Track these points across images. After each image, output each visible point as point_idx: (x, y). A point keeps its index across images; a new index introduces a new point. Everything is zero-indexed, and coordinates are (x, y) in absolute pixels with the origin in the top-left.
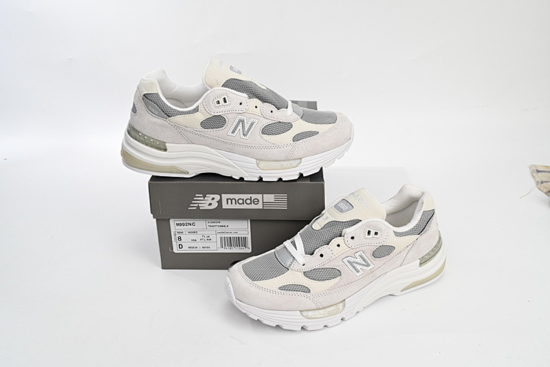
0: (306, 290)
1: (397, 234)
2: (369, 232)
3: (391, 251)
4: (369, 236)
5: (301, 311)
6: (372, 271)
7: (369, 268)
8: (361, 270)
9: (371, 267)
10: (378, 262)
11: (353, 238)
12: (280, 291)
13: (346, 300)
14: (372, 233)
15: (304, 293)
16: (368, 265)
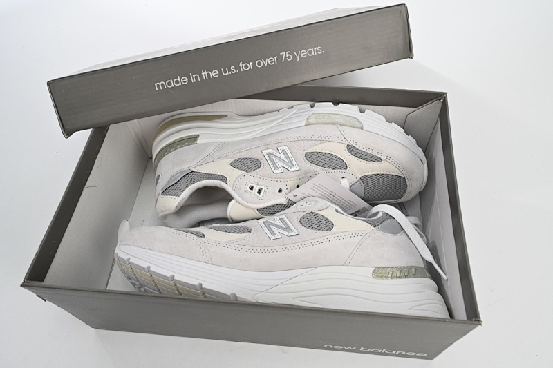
0: (352, 149)
1: (224, 179)
2: (259, 192)
3: (235, 161)
4: (261, 187)
5: (362, 129)
6: (266, 146)
7: (269, 151)
8: (280, 151)
9: (266, 151)
10: (255, 154)
11: (280, 191)
12: (382, 158)
13: (304, 124)
14: (257, 191)
15: (354, 145)
16: (269, 154)
